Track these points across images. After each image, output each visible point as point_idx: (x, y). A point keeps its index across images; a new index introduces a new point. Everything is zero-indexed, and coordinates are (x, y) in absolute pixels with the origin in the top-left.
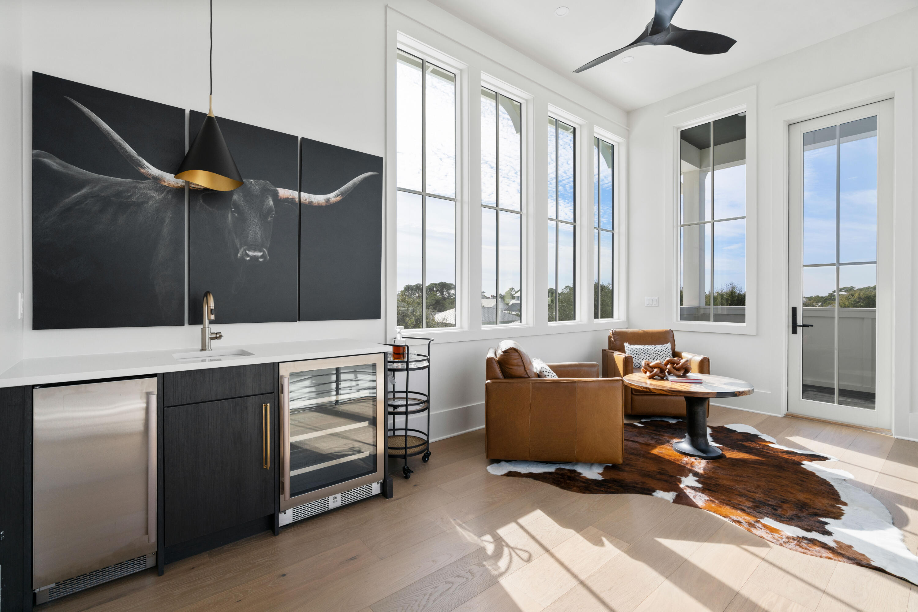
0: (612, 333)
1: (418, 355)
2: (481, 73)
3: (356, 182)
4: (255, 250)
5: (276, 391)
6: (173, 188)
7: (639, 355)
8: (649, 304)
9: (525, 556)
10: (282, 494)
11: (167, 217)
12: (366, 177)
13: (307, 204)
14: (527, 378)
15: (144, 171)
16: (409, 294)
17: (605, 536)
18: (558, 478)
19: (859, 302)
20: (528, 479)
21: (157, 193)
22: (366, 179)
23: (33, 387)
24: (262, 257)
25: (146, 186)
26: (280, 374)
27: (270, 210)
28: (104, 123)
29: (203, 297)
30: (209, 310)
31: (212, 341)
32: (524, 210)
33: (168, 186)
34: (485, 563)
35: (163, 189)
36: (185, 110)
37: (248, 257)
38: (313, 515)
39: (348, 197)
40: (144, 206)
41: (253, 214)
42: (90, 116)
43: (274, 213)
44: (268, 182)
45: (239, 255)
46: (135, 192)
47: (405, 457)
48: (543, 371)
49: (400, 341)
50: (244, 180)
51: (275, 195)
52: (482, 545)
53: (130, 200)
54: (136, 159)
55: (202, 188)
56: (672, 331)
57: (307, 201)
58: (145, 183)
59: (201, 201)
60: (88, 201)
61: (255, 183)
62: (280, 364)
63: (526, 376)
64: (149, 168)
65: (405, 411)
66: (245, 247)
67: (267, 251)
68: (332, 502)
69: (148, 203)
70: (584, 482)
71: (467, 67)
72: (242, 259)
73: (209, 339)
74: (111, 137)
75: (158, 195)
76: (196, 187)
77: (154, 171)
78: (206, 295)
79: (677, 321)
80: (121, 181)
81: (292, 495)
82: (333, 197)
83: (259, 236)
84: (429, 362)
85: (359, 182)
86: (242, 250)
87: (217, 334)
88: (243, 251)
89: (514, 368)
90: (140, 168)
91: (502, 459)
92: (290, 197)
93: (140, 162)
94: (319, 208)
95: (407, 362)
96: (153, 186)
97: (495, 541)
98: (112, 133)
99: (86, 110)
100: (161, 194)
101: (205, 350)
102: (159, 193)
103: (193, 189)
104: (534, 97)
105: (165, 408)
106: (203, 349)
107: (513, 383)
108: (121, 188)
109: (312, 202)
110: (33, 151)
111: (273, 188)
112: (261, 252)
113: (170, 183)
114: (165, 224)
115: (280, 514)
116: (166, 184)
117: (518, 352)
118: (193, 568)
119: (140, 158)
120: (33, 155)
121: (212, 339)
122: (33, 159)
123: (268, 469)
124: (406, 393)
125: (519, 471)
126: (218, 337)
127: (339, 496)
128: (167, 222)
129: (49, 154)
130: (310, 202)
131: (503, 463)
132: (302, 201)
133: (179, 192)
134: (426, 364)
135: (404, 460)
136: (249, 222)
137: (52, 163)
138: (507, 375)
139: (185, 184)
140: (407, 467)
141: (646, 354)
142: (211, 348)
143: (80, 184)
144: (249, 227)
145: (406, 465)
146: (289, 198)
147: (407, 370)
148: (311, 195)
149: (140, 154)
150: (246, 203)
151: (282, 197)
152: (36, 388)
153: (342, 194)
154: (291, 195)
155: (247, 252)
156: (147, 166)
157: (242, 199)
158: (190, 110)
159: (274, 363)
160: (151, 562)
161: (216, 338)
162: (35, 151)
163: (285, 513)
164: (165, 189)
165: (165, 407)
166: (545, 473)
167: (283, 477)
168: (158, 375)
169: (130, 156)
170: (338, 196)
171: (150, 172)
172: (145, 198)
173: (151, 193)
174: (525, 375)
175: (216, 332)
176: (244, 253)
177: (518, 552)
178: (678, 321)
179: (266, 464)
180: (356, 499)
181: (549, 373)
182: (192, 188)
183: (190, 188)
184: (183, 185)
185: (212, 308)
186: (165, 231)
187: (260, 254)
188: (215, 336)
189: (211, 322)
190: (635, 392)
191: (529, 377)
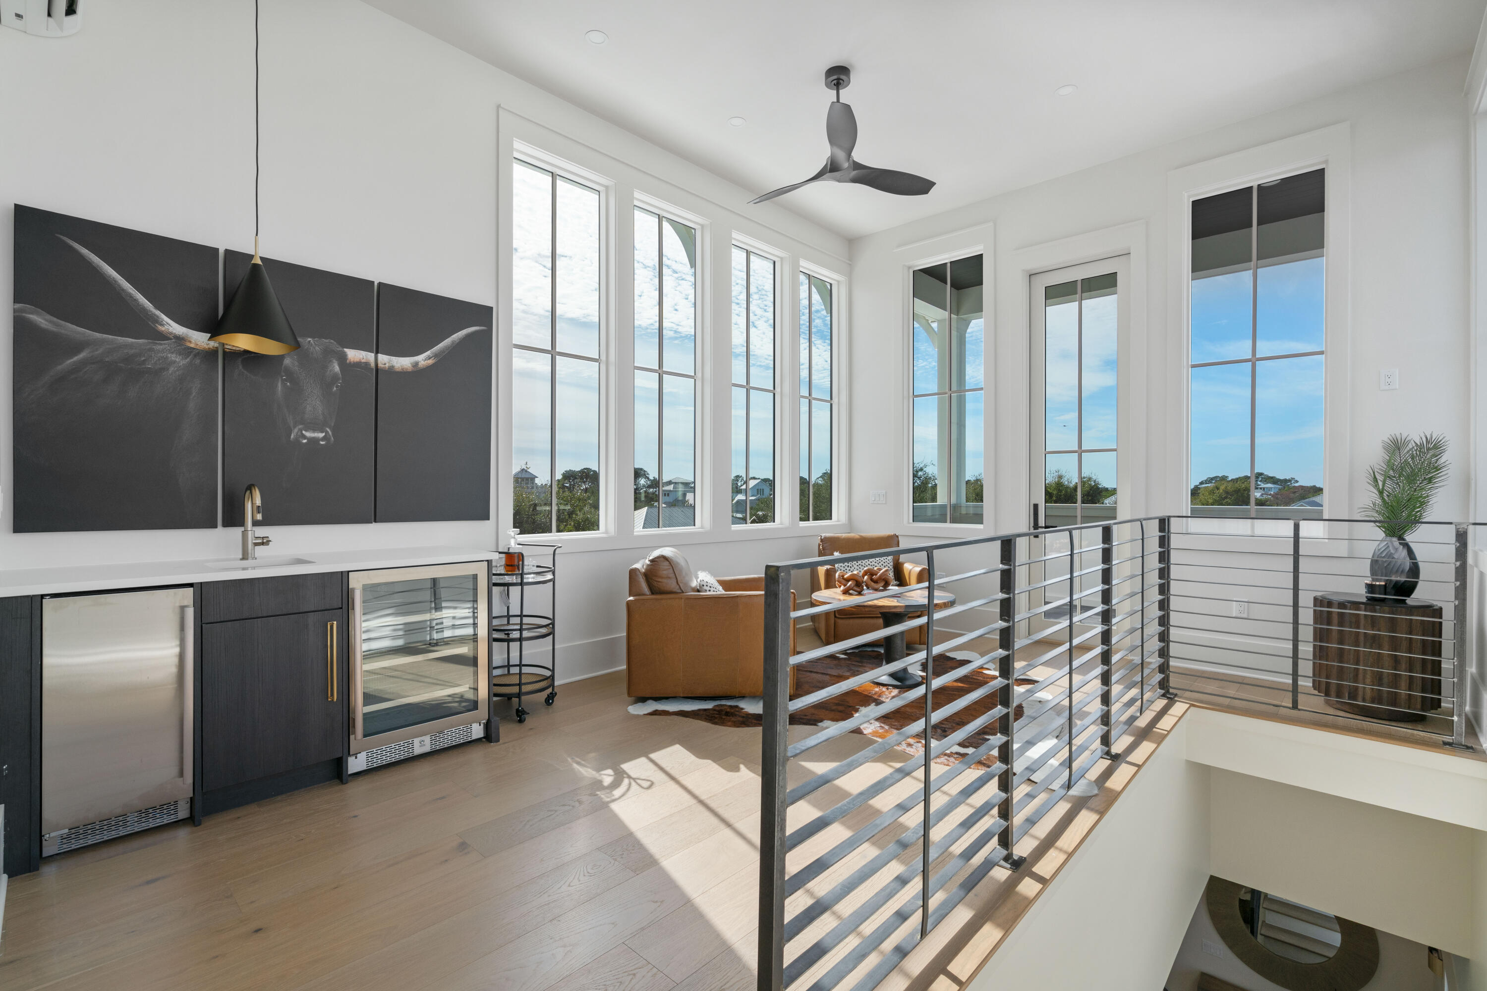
0: (821, 539)
1: (538, 566)
2: (635, 192)
3: (456, 340)
4: (314, 430)
5: (345, 606)
6: (202, 350)
7: (851, 567)
8: (875, 500)
9: (646, 784)
10: (352, 734)
11: (194, 388)
12: (469, 333)
13: (387, 369)
14: (680, 593)
15: (163, 329)
16: (570, 485)
17: (743, 764)
18: (714, 714)
19: (1226, 498)
20: (676, 716)
21: (181, 357)
22: (468, 336)
23: (42, 596)
24: (323, 439)
25: (165, 348)
26: (350, 587)
27: (335, 378)
28: (110, 268)
29: (244, 491)
30: (255, 508)
31: (256, 547)
32: (699, 375)
33: (195, 348)
34: (598, 793)
35: (188, 352)
36: (218, 249)
37: (305, 439)
38: (393, 761)
39: (442, 359)
40: (163, 374)
41: (312, 383)
42: (90, 259)
43: (341, 381)
44: (332, 341)
45: (292, 437)
46: (151, 356)
47: (519, 695)
48: (703, 585)
49: (514, 548)
50: (299, 339)
51: (343, 358)
52: (599, 778)
53: (144, 366)
54: (152, 314)
55: (242, 350)
56: (897, 537)
57: (387, 365)
58: (165, 344)
59: (241, 367)
60: (87, 369)
61: (314, 343)
62: (350, 573)
63: (680, 591)
64: (169, 325)
65: (519, 637)
66: (300, 426)
67: (331, 430)
68: (418, 747)
69: (168, 369)
70: (743, 717)
71: (614, 183)
72: (297, 442)
73: (253, 545)
74: (119, 285)
75: (182, 360)
76: (234, 348)
77: (176, 329)
78: (250, 488)
79: (909, 523)
80: (132, 342)
81: (365, 736)
82: (423, 359)
83: (320, 412)
84: (554, 575)
85: (460, 339)
86: (296, 430)
87: (264, 539)
88: (298, 432)
89: (663, 580)
90: (157, 325)
91: (647, 696)
92: (363, 361)
93: (158, 317)
94: (403, 374)
95: (522, 575)
96: (175, 347)
97: (615, 774)
98: (119, 281)
99: (85, 251)
100: (186, 358)
101: (247, 559)
102: (183, 358)
103: (230, 352)
104: (711, 222)
105: (203, 625)
106: (245, 557)
107: (662, 599)
108: (132, 352)
109: (393, 367)
110: (14, 305)
111: (341, 349)
112: (322, 432)
113: (197, 344)
114: (191, 397)
115: (349, 758)
116: (192, 345)
117: (668, 561)
118: (239, 818)
119: (158, 313)
120: (15, 311)
121: (256, 544)
122: (14, 316)
123: (335, 700)
124: (520, 618)
125: (667, 710)
126: (265, 543)
127: (427, 739)
128: (194, 394)
129: (35, 308)
130: (391, 366)
131: (650, 702)
132: (380, 365)
133: (210, 355)
134: (549, 576)
135: (518, 699)
136: (307, 394)
137: (40, 320)
138: (654, 590)
139: (218, 345)
140: (522, 708)
141: (860, 566)
142: (256, 557)
143: (77, 347)
144: (306, 400)
145: (520, 706)
146: (361, 362)
147: (522, 584)
148: (392, 357)
149: (157, 307)
150: (301, 368)
151: (352, 360)
152: (46, 599)
153: (436, 355)
154: (365, 358)
155: (304, 432)
156: (166, 323)
157: (297, 364)
158: (226, 249)
159: (342, 572)
160: (183, 812)
161: (263, 544)
162: (18, 306)
163: (356, 758)
164: (191, 352)
165: (204, 623)
166: (699, 710)
167: (354, 712)
168: (194, 585)
169: (144, 310)
170: (430, 359)
171: (171, 329)
172: (164, 363)
173: (173, 357)
174: (678, 589)
175: (262, 537)
176: (299, 433)
177: (638, 781)
178: (911, 523)
179: (332, 695)
180: (450, 743)
181: (711, 587)
182: (228, 350)
183: (226, 350)
184: (215, 346)
185: (258, 505)
186: (192, 406)
187: (321, 435)
188: (260, 541)
189: (256, 523)
190: (838, 615)
191: (683, 592)
